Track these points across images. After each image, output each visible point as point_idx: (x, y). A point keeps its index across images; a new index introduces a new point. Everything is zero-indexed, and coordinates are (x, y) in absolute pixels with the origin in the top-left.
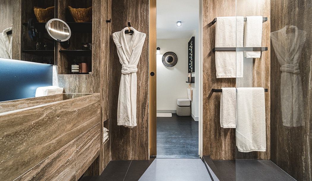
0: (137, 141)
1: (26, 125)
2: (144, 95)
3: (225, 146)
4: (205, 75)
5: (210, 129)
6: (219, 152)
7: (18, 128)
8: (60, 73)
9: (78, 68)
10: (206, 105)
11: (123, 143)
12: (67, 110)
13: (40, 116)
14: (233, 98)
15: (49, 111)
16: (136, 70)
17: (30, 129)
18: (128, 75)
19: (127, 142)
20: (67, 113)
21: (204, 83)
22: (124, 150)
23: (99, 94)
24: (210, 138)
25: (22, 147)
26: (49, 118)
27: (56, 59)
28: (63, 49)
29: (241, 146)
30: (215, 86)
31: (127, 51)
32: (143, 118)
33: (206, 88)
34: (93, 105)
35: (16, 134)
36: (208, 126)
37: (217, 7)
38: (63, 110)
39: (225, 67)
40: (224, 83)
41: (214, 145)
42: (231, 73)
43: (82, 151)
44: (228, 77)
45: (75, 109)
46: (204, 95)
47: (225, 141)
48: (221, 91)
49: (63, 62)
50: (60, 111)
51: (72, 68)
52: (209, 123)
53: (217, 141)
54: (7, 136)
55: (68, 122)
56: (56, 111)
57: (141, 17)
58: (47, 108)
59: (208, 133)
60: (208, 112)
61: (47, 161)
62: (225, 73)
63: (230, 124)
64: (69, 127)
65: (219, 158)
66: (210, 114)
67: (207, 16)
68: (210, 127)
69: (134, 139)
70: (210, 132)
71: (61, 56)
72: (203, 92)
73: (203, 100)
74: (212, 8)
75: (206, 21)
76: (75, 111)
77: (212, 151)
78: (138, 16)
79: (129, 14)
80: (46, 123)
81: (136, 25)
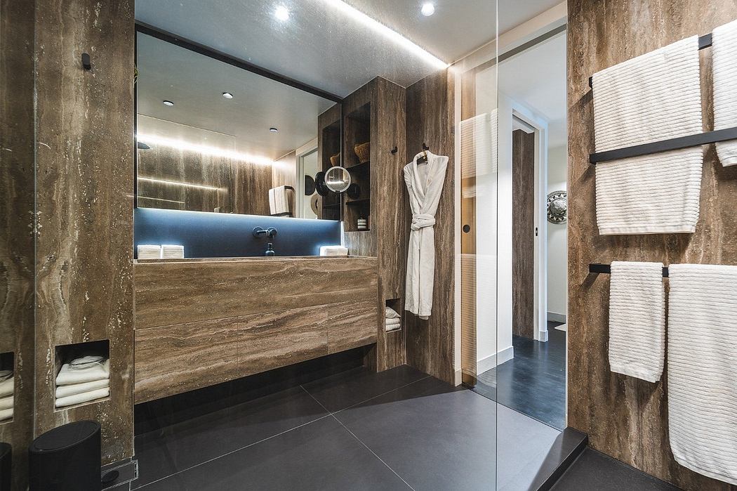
0: (438, 345)
1: (267, 274)
2: (448, 267)
3: (639, 429)
4: (573, 229)
5: (589, 367)
6: (619, 439)
7: (260, 274)
8: (348, 230)
9: (364, 224)
10: (578, 304)
11: (420, 342)
12: (314, 270)
13: (281, 269)
14: (647, 292)
15: (290, 266)
16: (433, 221)
17: (271, 277)
18: (417, 232)
19: (424, 343)
20: (313, 273)
21: (571, 248)
22: (421, 354)
23: (375, 258)
24: (589, 391)
25: (264, 291)
26: (290, 273)
27: (343, 213)
28: (351, 200)
29: (679, 444)
30: (604, 256)
31: (418, 192)
32: (447, 308)
33: (576, 261)
34: (359, 270)
35: (258, 278)
36: (585, 359)
37: (613, 39)
38: (307, 268)
39: (624, 203)
40: (637, 250)
41: (601, 412)
42: (647, 219)
43: (338, 323)
44: (634, 231)
45: (326, 271)
46: (572, 277)
47: (640, 414)
48: (607, 269)
49: (352, 216)
50: (304, 268)
51: (359, 224)
52: (585, 351)
53: (613, 407)
54: (252, 278)
55: (315, 283)
56: (298, 267)
57: (443, 128)
58: (287, 263)
59: (584, 376)
60: (584, 322)
61: (288, 313)
62: (627, 220)
63: (633, 365)
64: (316, 288)
65: (620, 456)
66: (590, 330)
67: (580, 77)
68: (590, 362)
69: (434, 341)
70: (590, 373)
71: (348, 209)
72: (570, 271)
73: (569, 291)
74: (594, 49)
75: (576, 90)
76: (326, 273)
77: (594, 428)
78: (438, 128)
79: (427, 129)
80: (286, 276)
81: (436, 144)
